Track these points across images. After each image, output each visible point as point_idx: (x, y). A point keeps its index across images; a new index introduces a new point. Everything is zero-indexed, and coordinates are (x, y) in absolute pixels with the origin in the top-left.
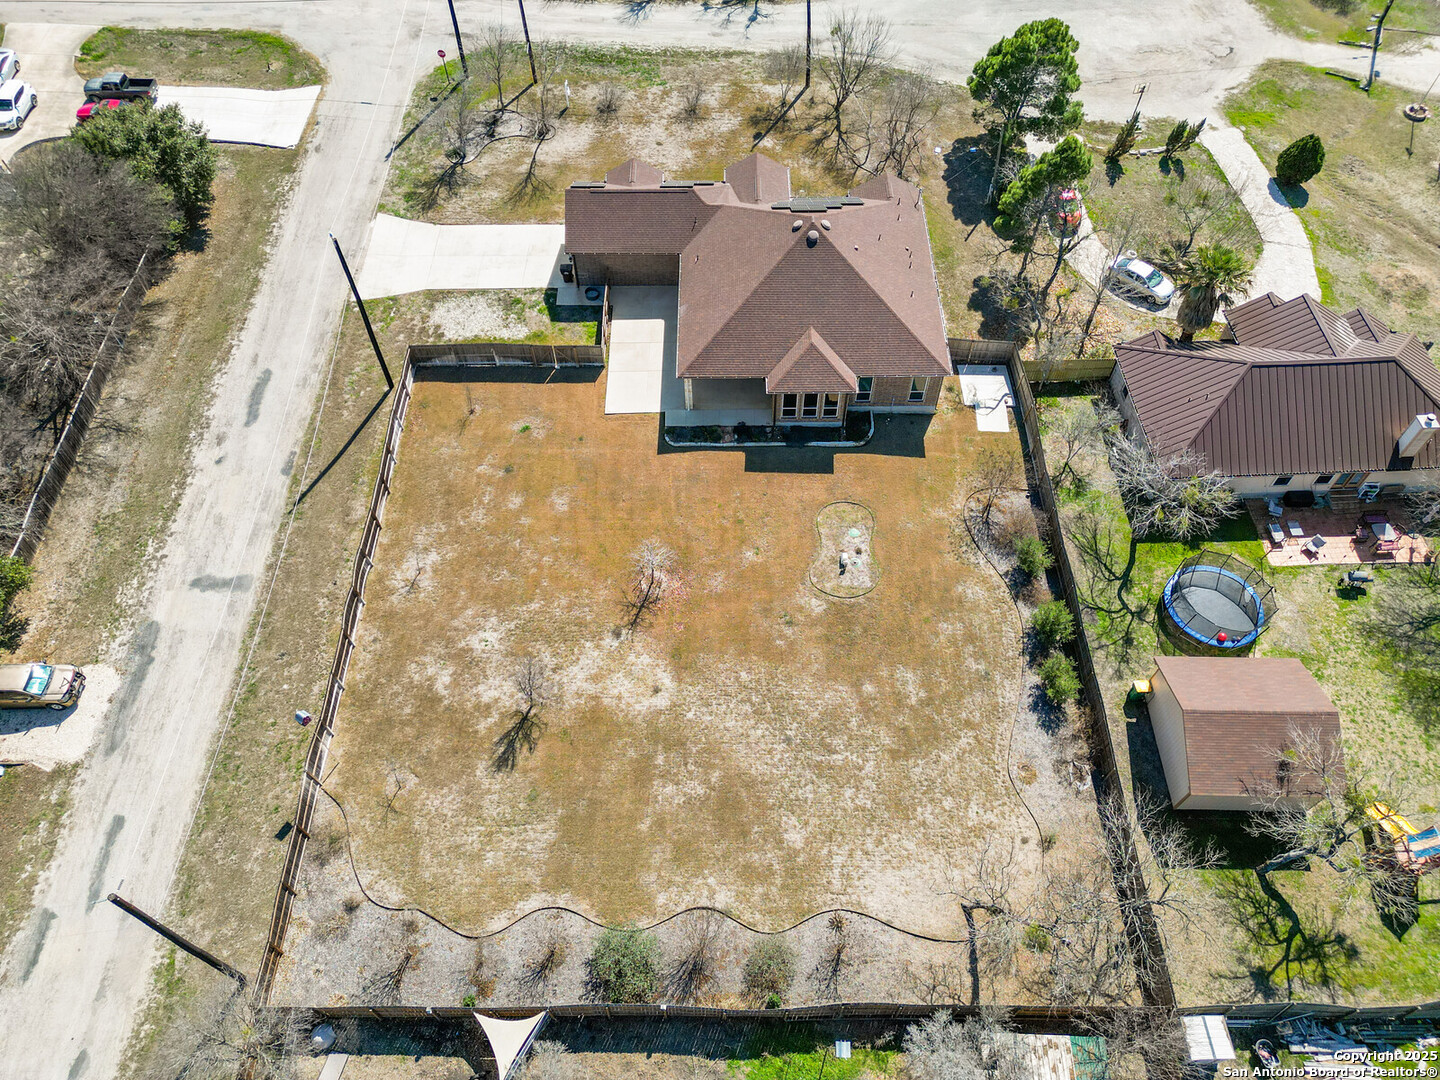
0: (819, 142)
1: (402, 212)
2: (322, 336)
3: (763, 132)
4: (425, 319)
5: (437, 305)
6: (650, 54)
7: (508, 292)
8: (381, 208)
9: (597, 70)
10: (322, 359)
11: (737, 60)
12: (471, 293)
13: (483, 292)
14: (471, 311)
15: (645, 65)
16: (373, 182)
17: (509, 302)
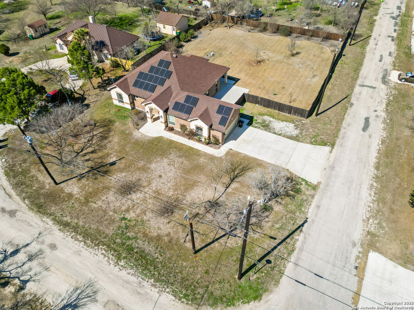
0: (92, 152)
1: (303, 183)
2: (343, 138)
3: (108, 166)
4: (301, 133)
5: (295, 135)
6: (108, 246)
7: (265, 130)
8: (315, 188)
9: (149, 248)
10: (342, 130)
11: (68, 219)
12: (280, 135)
13: (275, 133)
14: (282, 129)
15: (118, 240)
16: (318, 207)
17: (266, 127)
